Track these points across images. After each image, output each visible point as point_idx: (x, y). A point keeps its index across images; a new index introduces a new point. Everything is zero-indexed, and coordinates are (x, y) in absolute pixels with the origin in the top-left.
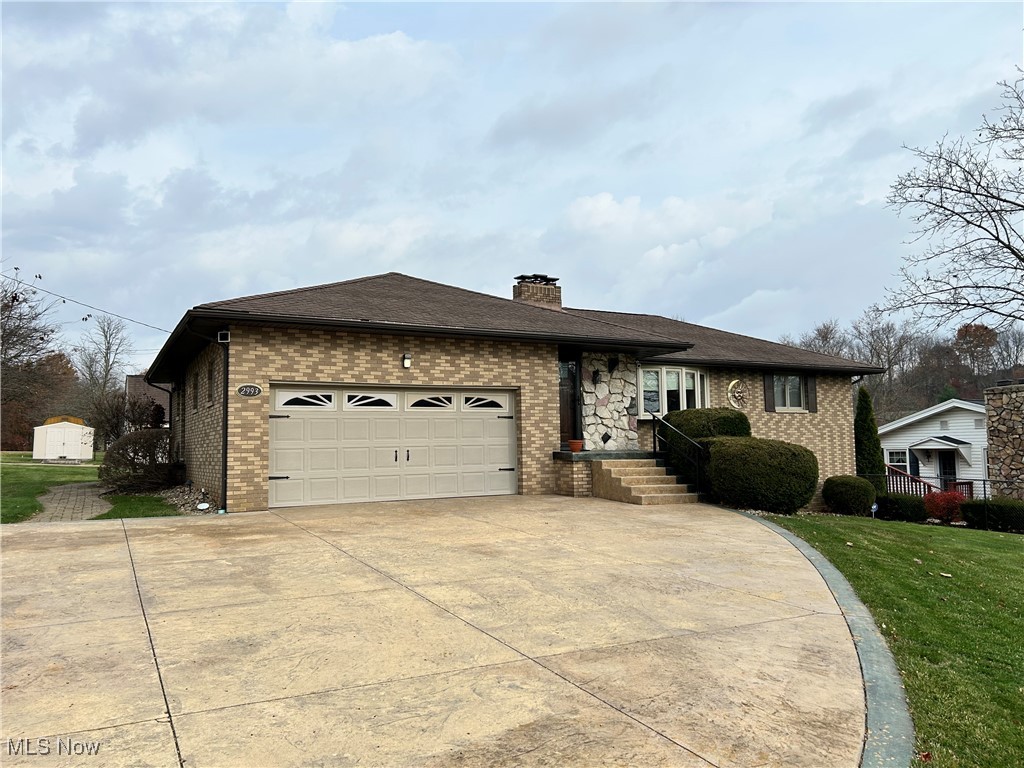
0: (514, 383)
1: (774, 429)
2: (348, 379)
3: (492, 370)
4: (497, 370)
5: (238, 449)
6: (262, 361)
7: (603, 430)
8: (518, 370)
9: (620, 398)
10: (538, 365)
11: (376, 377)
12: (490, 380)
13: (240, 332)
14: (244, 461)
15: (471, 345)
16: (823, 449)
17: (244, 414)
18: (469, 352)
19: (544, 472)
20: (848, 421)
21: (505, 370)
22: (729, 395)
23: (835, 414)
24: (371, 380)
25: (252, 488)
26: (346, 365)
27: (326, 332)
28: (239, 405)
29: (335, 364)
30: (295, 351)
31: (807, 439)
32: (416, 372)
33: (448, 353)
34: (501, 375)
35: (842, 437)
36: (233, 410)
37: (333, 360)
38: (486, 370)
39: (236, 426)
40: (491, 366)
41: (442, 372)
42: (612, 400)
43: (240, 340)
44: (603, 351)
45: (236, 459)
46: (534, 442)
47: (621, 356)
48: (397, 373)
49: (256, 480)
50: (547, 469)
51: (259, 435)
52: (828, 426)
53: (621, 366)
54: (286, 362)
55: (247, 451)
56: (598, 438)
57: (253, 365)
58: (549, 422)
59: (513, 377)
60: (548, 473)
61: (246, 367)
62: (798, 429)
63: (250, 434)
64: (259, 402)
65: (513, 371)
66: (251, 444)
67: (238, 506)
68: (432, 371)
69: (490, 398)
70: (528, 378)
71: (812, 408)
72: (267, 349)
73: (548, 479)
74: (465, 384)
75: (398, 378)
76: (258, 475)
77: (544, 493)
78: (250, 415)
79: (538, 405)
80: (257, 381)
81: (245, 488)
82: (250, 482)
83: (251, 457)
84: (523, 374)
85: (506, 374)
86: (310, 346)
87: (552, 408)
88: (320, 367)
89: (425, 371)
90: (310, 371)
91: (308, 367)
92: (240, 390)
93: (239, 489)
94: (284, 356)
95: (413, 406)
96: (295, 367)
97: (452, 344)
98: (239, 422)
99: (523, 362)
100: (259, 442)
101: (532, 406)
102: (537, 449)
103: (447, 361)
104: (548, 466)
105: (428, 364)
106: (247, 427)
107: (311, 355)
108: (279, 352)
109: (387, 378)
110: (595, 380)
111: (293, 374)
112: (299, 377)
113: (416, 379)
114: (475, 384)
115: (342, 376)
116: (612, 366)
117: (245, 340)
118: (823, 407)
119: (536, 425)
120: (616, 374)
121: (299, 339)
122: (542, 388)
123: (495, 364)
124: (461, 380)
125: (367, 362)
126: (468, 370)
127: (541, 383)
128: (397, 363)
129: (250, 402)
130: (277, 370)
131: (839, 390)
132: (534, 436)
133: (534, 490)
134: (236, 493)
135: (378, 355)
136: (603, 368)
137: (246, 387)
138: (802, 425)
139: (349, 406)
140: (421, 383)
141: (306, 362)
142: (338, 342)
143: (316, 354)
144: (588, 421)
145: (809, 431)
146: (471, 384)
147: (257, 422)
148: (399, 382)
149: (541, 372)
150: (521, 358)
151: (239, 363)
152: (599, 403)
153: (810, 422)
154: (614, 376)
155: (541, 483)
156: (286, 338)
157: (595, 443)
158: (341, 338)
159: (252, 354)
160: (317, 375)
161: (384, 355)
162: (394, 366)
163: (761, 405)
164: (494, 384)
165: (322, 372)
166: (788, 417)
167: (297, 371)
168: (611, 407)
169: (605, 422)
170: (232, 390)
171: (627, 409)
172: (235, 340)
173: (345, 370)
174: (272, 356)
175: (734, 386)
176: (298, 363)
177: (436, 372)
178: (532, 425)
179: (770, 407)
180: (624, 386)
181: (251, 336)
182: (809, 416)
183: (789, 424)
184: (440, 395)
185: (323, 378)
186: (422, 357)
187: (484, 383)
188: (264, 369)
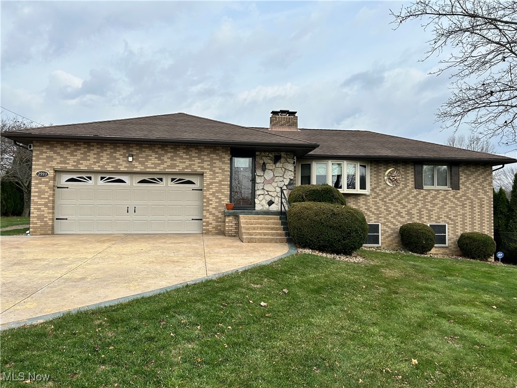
0: (199, 170)
1: (421, 200)
2: (96, 168)
3: (185, 162)
4: (188, 163)
5: (36, 203)
6: (50, 159)
7: (268, 198)
8: (202, 163)
9: (281, 179)
10: (217, 159)
11: (112, 167)
12: (184, 169)
13: (38, 144)
14: (39, 209)
15: (172, 148)
16: (463, 215)
17: (39, 186)
18: (170, 152)
19: (217, 222)
20: (487, 196)
21: (193, 163)
22: (386, 178)
23: (476, 191)
24: (109, 168)
25: (43, 224)
26: (95, 160)
27: (85, 143)
28: (37, 181)
29: (89, 160)
30: (68, 153)
31: (449, 207)
32: (136, 164)
33: (157, 153)
34: (191, 165)
35: (481, 206)
36: (34, 184)
37: (88, 158)
38: (181, 162)
39: (35, 192)
40: (184, 160)
41: (152, 164)
42: (276, 180)
43: (38, 148)
44: (270, 151)
45: (35, 209)
46: (211, 204)
47: (283, 154)
48: (125, 164)
49: (45, 219)
50: (219, 220)
51: (47, 196)
52: (468, 198)
53: (283, 160)
54: (62, 159)
55: (41, 205)
56: (265, 203)
57: (45, 161)
58: (223, 193)
59: (199, 167)
60: (220, 222)
61: (41, 162)
62: (442, 201)
63: (42, 196)
64: (48, 180)
65: (199, 163)
66: (43, 202)
67: (35, 232)
68: (146, 164)
69: (187, 179)
70: (209, 167)
71: (456, 186)
72: (53, 153)
73: (220, 226)
74: (167, 170)
75: (125, 167)
76: (46, 217)
77: (218, 234)
78: (43, 186)
79: (215, 183)
80: (47, 169)
81: (39, 223)
82: (42, 221)
83: (43, 208)
84: (205, 165)
85: (194, 165)
86: (76, 150)
87: (224, 185)
88: (81, 162)
89: (142, 163)
90: (75, 164)
91: (74, 162)
92: (37, 174)
93: (36, 223)
94: (62, 156)
95: (139, 183)
96: (67, 161)
97: (159, 148)
98: (37, 190)
99: (206, 158)
100: (47, 200)
101: (211, 183)
102: (213, 208)
103: (156, 158)
104: (220, 218)
105: (144, 159)
106: (41, 192)
107: (76, 156)
108: (58, 154)
109: (119, 167)
110: (264, 169)
111: (66, 165)
112: (69, 167)
113: (136, 167)
114: (174, 170)
115: (93, 166)
116: (276, 160)
117: (41, 148)
118: (466, 186)
119: (213, 194)
120: (278, 165)
121: (69, 147)
122: (218, 173)
123: (186, 159)
124: (165, 168)
125: (108, 159)
126: (169, 162)
127: (217, 170)
128: (125, 159)
129: (43, 180)
130: (58, 163)
131: (481, 174)
132: (211, 200)
133: (211, 231)
134: (34, 225)
135: (114, 155)
136: (270, 161)
137: (40, 172)
138: (446, 198)
139: (101, 183)
140: (139, 170)
141: (72, 159)
142: (91, 148)
143: (79, 155)
144: (258, 193)
145: (452, 202)
146: (171, 170)
147: (46, 190)
148: (126, 169)
149: (218, 163)
150: (204, 155)
151: (38, 160)
152: (266, 182)
153: (454, 196)
154: (277, 166)
155: (216, 228)
156: (63, 147)
157: (262, 206)
158: (93, 146)
159: (44, 156)
160: (79, 166)
161: (117, 155)
162: (123, 161)
163: (411, 184)
164: (186, 170)
165: (82, 164)
166: (434, 193)
167: (68, 164)
168: (274, 184)
169: (270, 193)
170: (34, 174)
171: (287, 186)
172: (35, 148)
173: (95, 163)
174: (55, 156)
175: (389, 172)
176: (69, 159)
177: (149, 164)
178: (210, 194)
179: (419, 185)
180: (285, 172)
181: (44, 146)
182: (452, 192)
183: (434, 197)
184: (156, 177)
185: (83, 168)
186: (140, 155)
187: (179, 170)
188: (50, 163)
